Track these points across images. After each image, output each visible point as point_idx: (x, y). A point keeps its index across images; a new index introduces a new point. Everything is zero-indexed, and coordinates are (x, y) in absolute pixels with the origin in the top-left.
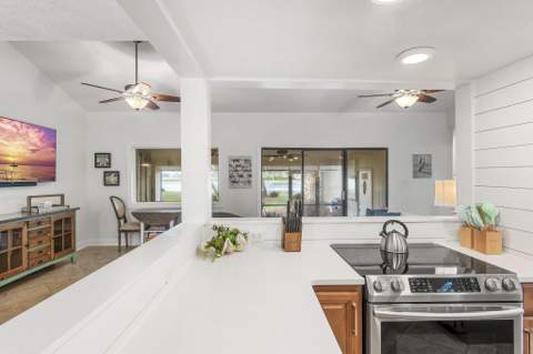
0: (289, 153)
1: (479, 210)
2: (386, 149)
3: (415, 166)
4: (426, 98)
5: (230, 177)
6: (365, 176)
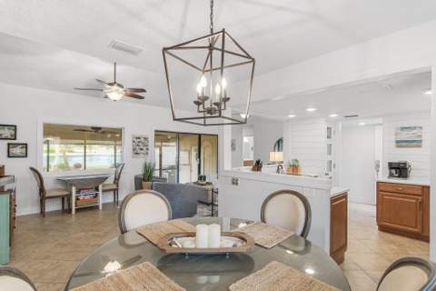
2: (216, 135)
5: (134, 150)
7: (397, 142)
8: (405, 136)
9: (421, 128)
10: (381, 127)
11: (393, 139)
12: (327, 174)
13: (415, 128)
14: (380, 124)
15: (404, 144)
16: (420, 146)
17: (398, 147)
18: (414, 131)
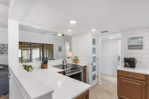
0: (23, 43)
1: (76, 56)
2: (53, 45)
3: (59, 49)
4: (63, 35)
6: (47, 51)
7: (129, 46)
8: (133, 43)
9: (142, 37)
10: (120, 40)
11: (127, 44)
12: (92, 64)
13: (139, 38)
14: (120, 39)
15: (133, 47)
16: (142, 49)
17: (129, 49)
18: (138, 40)
